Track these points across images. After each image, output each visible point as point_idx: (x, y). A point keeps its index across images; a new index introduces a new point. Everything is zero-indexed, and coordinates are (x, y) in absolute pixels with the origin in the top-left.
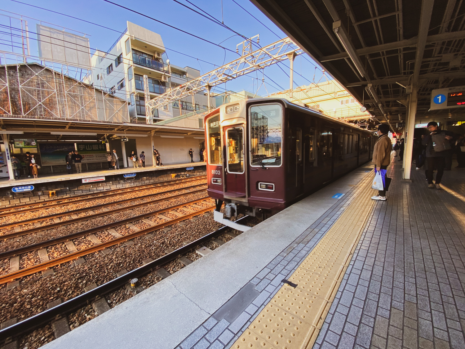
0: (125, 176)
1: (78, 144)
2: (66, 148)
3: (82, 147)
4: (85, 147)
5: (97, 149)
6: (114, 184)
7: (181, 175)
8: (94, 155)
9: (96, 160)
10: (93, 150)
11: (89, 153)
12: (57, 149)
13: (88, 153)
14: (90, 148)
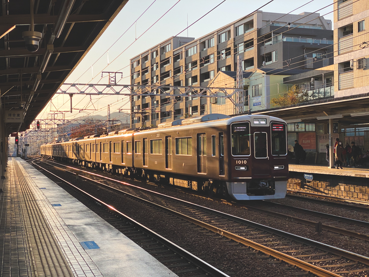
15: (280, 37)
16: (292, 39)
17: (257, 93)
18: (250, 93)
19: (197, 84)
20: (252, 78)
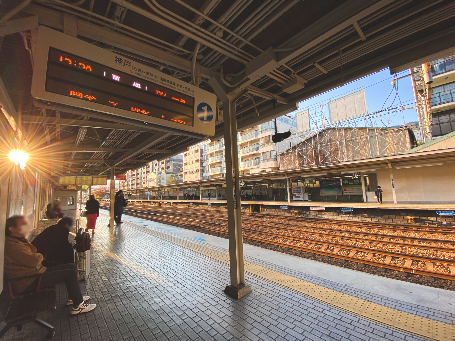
0: (342, 210)
1: (343, 180)
2: (335, 183)
3: (346, 182)
4: (348, 182)
5: (358, 183)
6: (334, 215)
7: (428, 220)
8: (355, 188)
9: (357, 193)
10: (354, 184)
11: (352, 187)
12: (329, 184)
13: (350, 187)
14: (352, 183)
15: (172, 161)
16: (176, 162)
17: (163, 179)
18: (161, 179)
19: (145, 174)
20: (162, 174)
